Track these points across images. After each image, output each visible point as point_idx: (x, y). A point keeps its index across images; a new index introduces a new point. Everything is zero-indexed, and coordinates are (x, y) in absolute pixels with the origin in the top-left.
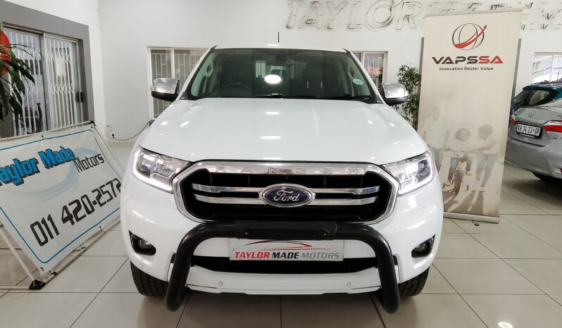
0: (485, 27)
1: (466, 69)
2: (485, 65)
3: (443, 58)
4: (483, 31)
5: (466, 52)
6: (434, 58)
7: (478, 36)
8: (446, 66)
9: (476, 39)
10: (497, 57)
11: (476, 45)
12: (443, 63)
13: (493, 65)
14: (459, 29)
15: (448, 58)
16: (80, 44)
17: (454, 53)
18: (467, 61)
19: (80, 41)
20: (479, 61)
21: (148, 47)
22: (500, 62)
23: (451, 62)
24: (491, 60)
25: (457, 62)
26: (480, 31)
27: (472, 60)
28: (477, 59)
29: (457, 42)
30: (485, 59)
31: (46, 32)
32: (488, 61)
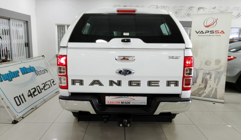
0: (217, 19)
1: (209, 35)
2: (217, 34)
3: (199, 31)
4: (216, 20)
5: (209, 29)
6: (196, 31)
7: (214, 23)
8: (201, 34)
9: (213, 24)
10: (222, 31)
11: (213, 26)
12: (200, 33)
13: (221, 34)
14: (206, 20)
15: (202, 31)
16: (27, 23)
17: (204, 29)
18: (210, 32)
19: (27, 22)
20: (215, 32)
21: (56, 24)
22: (224, 33)
23: (203, 33)
24: (220, 32)
25: (205, 33)
26: (215, 21)
27: (212, 32)
28: (214, 32)
29: (205, 25)
30: (217, 32)
31: (11, 18)
32: (219, 32)
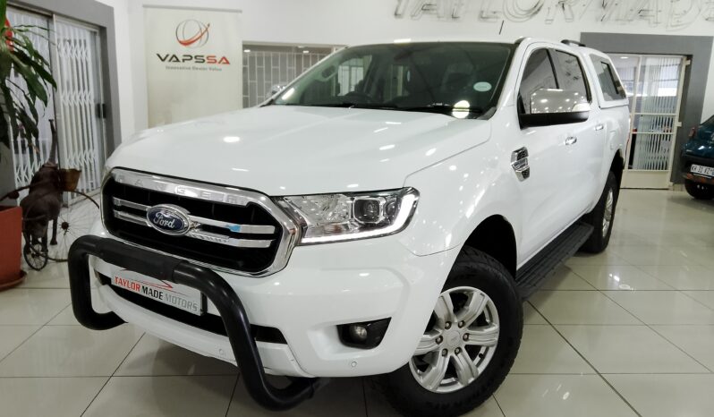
0: (209, 25)
1: (194, 68)
2: (213, 66)
3: (167, 56)
4: (207, 30)
5: (194, 50)
6: (159, 55)
7: (202, 34)
8: (172, 64)
9: (200, 37)
10: (224, 58)
11: (202, 43)
12: (170, 61)
13: (221, 66)
14: (182, 26)
15: (174, 56)
17: (182, 51)
18: (194, 60)
20: (207, 61)
22: (228, 63)
23: (178, 60)
24: (218, 59)
25: (184, 60)
26: (204, 29)
27: (199, 59)
28: (205, 58)
29: (181, 39)
30: (212, 60)
32: (216, 61)
